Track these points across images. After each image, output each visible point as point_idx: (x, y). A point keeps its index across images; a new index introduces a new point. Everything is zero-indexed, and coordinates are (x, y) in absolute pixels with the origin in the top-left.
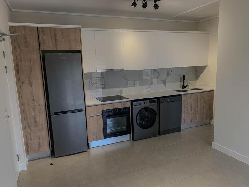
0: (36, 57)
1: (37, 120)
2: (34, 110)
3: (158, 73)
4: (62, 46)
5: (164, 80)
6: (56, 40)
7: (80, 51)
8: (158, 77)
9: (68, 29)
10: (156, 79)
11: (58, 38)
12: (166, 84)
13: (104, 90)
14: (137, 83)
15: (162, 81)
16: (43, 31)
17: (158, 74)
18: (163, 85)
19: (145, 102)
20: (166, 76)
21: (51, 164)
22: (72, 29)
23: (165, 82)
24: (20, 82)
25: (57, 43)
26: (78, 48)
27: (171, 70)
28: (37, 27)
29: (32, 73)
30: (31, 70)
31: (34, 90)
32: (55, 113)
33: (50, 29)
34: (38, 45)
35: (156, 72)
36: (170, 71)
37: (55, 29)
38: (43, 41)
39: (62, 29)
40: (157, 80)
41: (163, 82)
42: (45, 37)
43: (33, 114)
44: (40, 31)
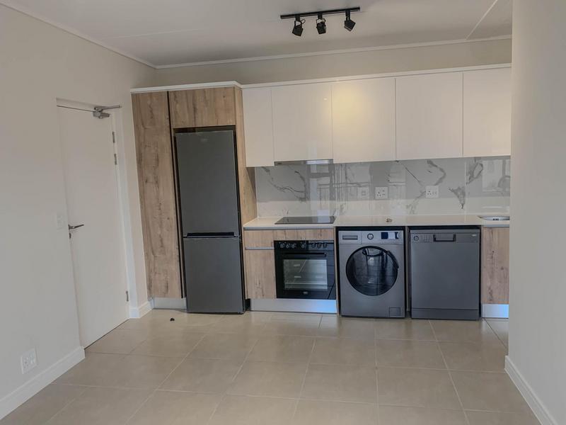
0: (165, 140)
1: (165, 242)
2: (161, 226)
3: (442, 170)
4: (204, 120)
5: (459, 188)
6: (195, 109)
7: (233, 128)
8: (441, 180)
9: (214, 90)
10: (436, 184)
11: (197, 107)
12: (467, 199)
13: (303, 203)
14: (382, 193)
15: (453, 191)
16: (175, 97)
17: (442, 173)
18: (455, 200)
19: (370, 234)
20: (466, 178)
21: (172, 320)
22: (220, 89)
23: (464, 194)
24: (143, 180)
25: (196, 116)
26: (230, 122)
27: (482, 165)
28: (168, 92)
29: (160, 164)
30: (158, 160)
31: (161, 193)
32: (189, 235)
33: (186, 92)
34: (168, 121)
35: (434, 168)
36: (479, 166)
37: (193, 91)
38: (176, 113)
39: (204, 91)
40: (437, 187)
41: (456, 193)
42: (178, 106)
43: (159, 233)
44: (172, 97)
